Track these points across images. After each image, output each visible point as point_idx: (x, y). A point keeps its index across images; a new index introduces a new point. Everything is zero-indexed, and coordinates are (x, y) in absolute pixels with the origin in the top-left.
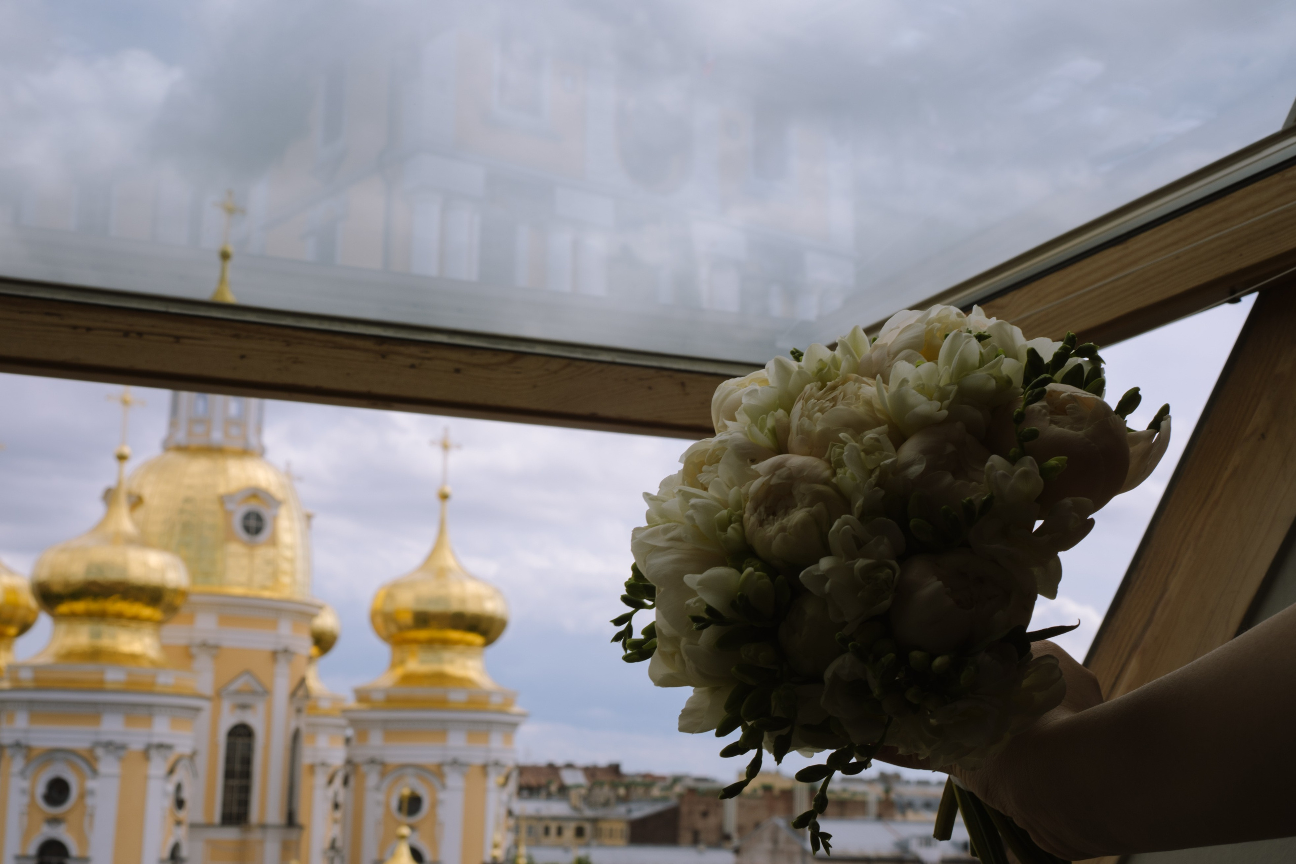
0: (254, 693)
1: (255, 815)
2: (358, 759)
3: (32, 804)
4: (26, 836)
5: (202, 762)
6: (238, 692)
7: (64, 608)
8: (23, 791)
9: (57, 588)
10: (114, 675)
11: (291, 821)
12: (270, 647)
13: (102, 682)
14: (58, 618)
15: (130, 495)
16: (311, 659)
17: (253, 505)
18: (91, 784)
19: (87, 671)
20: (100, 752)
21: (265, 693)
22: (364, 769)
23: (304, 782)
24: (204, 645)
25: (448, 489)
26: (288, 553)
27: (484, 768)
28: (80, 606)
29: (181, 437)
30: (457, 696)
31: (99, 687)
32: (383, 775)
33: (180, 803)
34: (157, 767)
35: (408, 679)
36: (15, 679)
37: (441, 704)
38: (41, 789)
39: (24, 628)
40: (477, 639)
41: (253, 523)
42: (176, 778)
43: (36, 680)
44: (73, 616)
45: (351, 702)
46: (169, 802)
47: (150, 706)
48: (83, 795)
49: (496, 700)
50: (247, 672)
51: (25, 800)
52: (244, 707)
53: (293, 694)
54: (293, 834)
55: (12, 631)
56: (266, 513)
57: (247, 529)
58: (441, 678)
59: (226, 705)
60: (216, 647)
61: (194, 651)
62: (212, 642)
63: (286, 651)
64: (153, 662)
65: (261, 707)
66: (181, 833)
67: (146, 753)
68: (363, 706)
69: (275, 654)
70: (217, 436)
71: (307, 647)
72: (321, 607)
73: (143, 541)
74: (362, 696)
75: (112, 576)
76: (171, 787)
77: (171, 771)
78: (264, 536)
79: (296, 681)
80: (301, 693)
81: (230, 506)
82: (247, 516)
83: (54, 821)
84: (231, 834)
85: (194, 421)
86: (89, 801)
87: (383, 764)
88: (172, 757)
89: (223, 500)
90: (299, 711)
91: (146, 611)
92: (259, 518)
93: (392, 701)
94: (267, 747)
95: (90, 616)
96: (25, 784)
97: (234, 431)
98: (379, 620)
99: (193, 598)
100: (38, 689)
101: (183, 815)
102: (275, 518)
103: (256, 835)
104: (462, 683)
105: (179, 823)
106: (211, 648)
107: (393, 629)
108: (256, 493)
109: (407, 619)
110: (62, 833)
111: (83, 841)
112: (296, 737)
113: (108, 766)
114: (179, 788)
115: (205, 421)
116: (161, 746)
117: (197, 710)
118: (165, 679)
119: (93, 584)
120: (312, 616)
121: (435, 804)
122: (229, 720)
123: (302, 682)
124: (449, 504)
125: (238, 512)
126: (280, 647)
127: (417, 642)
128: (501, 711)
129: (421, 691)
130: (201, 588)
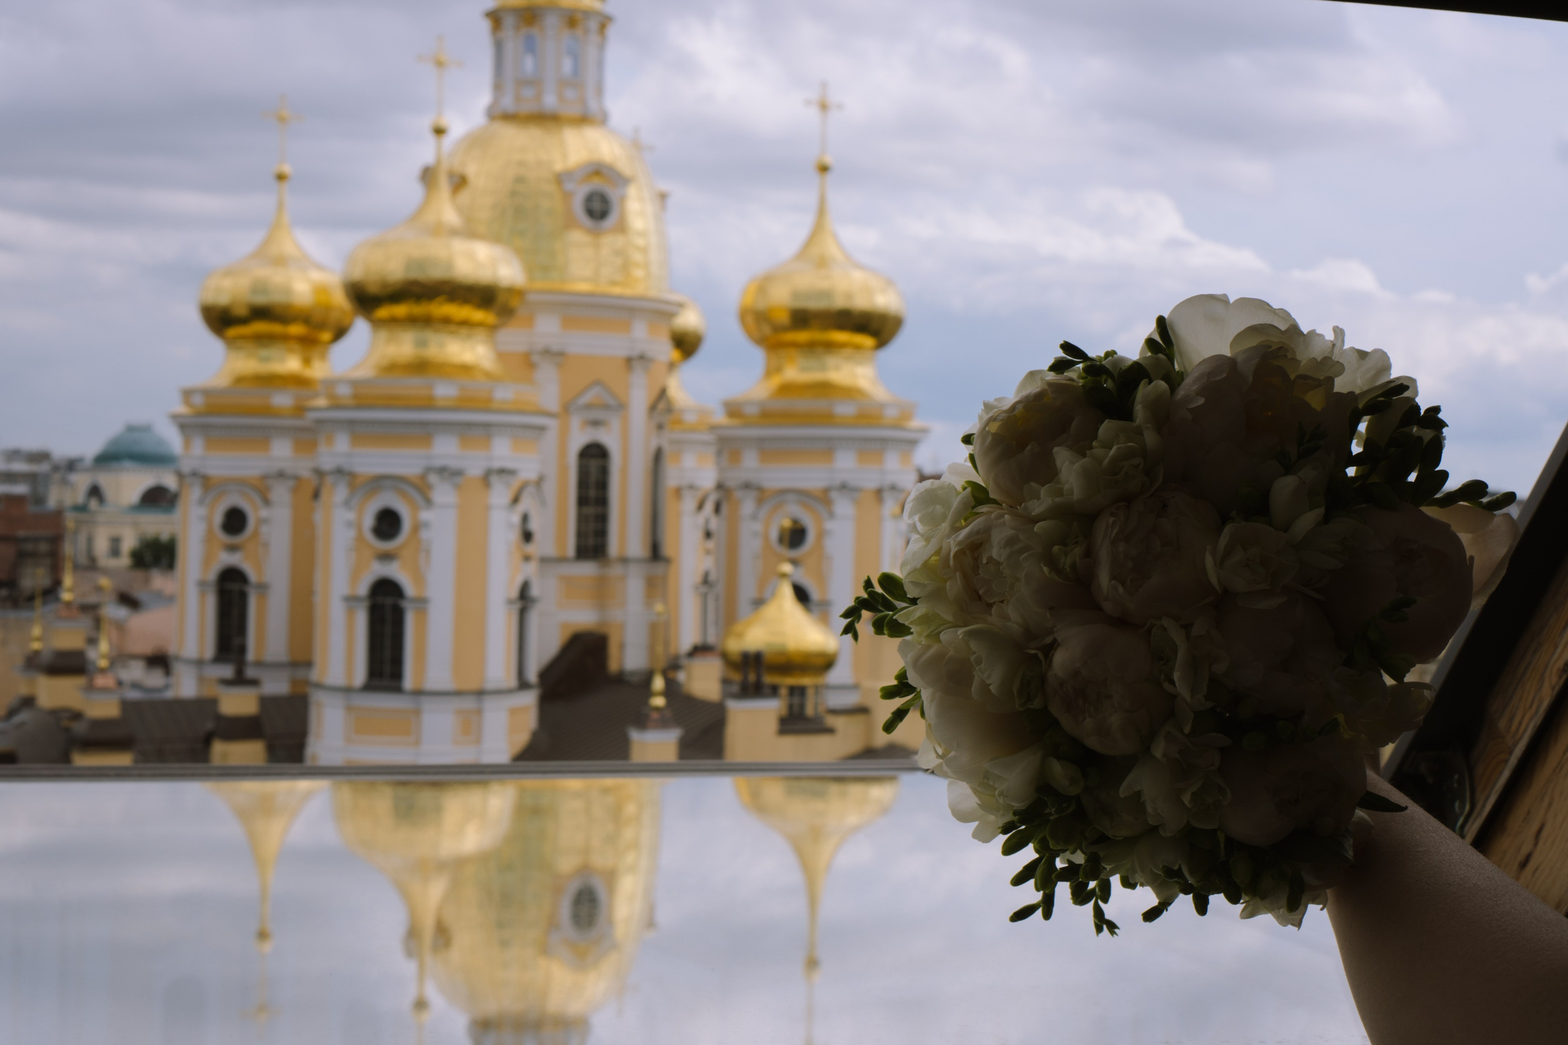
0: (606, 407)
1: (614, 547)
2: (731, 483)
3: (360, 538)
4: (355, 576)
5: (550, 488)
6: (589, 407)
7: (383, 312)
8: (349, 524)
9: (373, 289)
10: (444, 391)
11: (655, 553)
12: (624, 353)
13: (431, 397)
14: (378, 324)
15: (451, 175)
16: (672, 366)
17: (596, 184)
18: (425, 515)
19: (413, 385)
20: (433, 479)
21: (621, 407)
22: (738, 494)
23: (669, 507)
24: (547, 352)
25: (829, 160)
26: (640, 242)
27: (879, 493)
28: (401, 310)
29: (508, 103)
30: (845, 409)
31: (429, 404)
32: (760, 501)
33: (527, 536)
34: (500, 495)
35: (787, 389)
36: (332, 396)
37: (827, 419)
38: (369, 521)
39: (340, 333)
40: (867, 341)
41: (597, 206)
42: (521, 507)
43: (356, 396)
44: (394, 321)
45: (720, 417)
46: (515, 535)
47: (487, 426)
48: (417, 527)
49: (891, 413)
50: (598, 383)
51: (351, 533)
52: (596, 423)
53: (653, 408)
54: (658, 569)
55: (326, 336)
56: (612, 193)
57: (591, 213)
58: (825, 388)
59: (576, 422)
60: (561, 354)
61: (536, 358)
62: (555, 348)
63: (642, 358)
64: (488, 375)
65: (615, 423)
66: (530, 570)
67: (486, 478)
68: (735, 422)
69: (629, 361)
70: (550, 101)
71: (667, 352)
72: (681, 305)
73: (469, 232)
74: (733, 410)
75: (436, 274)
76: (516, 519)
77: (516, 500)
78: (611, 221)
79: (655, 392)
80: (661, 406)
81: (569, 186)
82: (589, 199)
83: (386, 557)
84: (588, 569)
85: (523, 82)
86: (424, 534)
87: (760, 489)
88: (516, 484)
89: (560, 179)
90: (660, 427)
91: (478, 315)
92: (604, 200)
93: (768, 415)
94: (624, 470)
95: (413, 321)
96: (351, 516)
97: (570, 94)
98: (750, 320)
99: (531, 297)
100: (359, 407)
101: (531, 549)
102: (623, 199)
103: (616, 570)
104: (850, 393)
105: (527, 558)
106: (556, 356)
107: (767, 330)
108: (598, 170)
109: (783, 318)
110: (396, 571)
111: (420, 579)
112: (658, 457)
113: (443, 494)
114: (525, 518)
115: (534, 82)
116: (502, 471)
117: (542, 429)
118: (504, 394)
119: (414, 283)
120: (671, 315)
121: (821, 535)
122: (579, 439)
123: (663, 393)
124: (829, 177)
125: (580, 192)
126: (635, 353)
127: (795, 345)
128: (897, 427)
129: (802, 404)
130: (539, 285)
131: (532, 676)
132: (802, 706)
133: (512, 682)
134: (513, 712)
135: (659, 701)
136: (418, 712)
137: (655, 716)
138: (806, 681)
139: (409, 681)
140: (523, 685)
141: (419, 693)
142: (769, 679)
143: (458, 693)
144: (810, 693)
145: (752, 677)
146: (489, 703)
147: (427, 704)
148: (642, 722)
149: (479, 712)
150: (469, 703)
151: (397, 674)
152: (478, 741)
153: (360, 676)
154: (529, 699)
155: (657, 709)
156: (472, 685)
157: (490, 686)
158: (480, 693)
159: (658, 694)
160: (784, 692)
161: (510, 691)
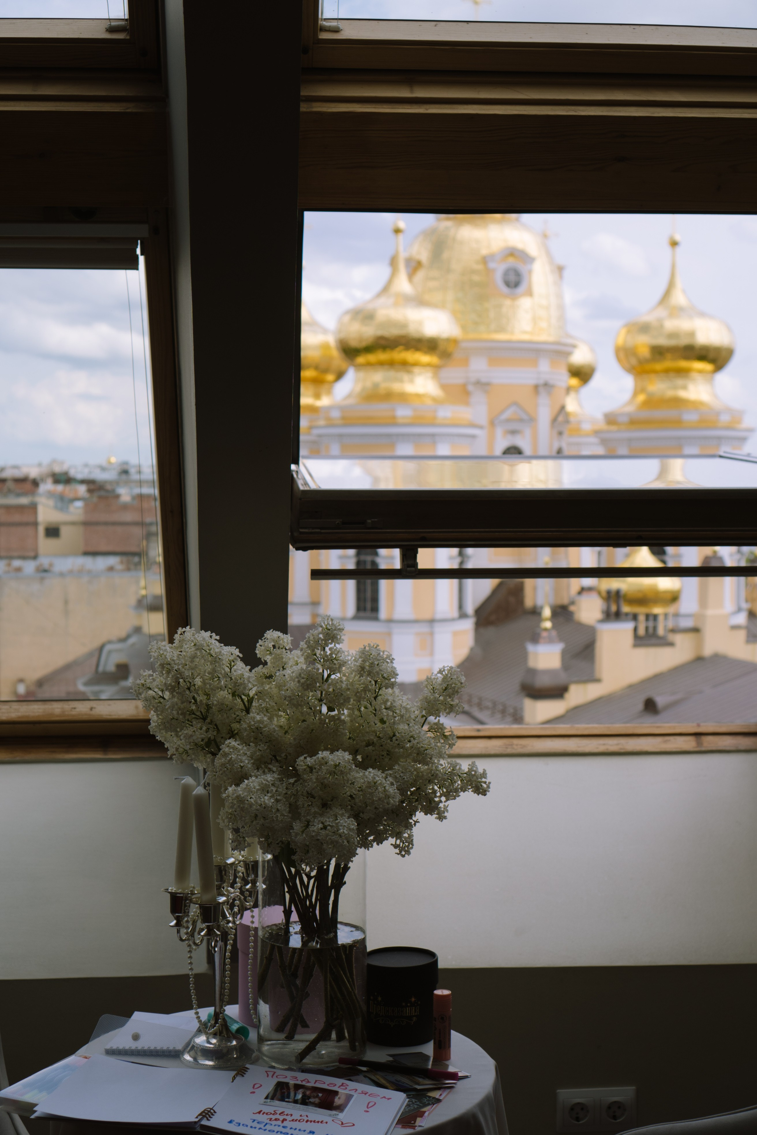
0: (521, 420)
6: (508, 420)
7: (361, 360)
9: (354, 344)
10: (402, 412)
12: (533, 382)
13: (394, 417)
14: (359, 367)
15: (408, 261)
16: (569, 390)
17: (512, 263)
19: (379, 409)
21: (532, 420)
24: (478, 383)
25: (678, 238)
26: (543, 301)
28: (372, 358)
30: (690, 417)
31: (393, 422)
35: (652, 402)
36: (328, 418)
37: (677, 423)
39: (340, 375)
40: (708, 367)
41: (512, 278)
43: (343, 418)
44: (369, 365)
45: (602, 425)
47: (433, 435)
49: (725, 418)
50: (515, 404)
52: (513, 432)
53: (554, 420)
55: (330, 377)
56: (523, 268)
57: (508, 284)
58: (678, 402)
59: (499, 432)
60: (488, 384)
61: (470, 388)
62: (484, 380)
63: (546, 385)
64: (435, 400)
65: (528, 432)
68: (614, 428)
69: (536, 387)
71: (566, 380)
72: (574, 346)
73: (420, 301)
74: (611, 419)
75: (393, 332)
78: (522, 289)
79: (557, 408)
80: (561, 419)
81: (493, 265)
82: (506, 273)
89: (485, 260)
90: (560, 433)
91: (425, 358)
92: (517, 273)
93: (634, 422)
95: (381, 364)
98: (622, 355)
99: (464, 345)
100: (345, 425)
102: (530, 272)
104: (696, 405)
106: (483, 385)
107: (634, 361)
108: (513, 253)
109: (645, 352)
117: (473, 437)
118: (445, 413)
119: (381, 338)
120: (569, 354)
123: (563, 408)
124: (679, 250)
125: (499, 269)
126: (541, 382)
127: (655, 372)
128: (729, 428)
129: (659, 414)
130: (472, 336)
131: (470, 608)
132: (655, 628)
133: (455, 614)
134: (455, 634)
135: (548, 624)
136: (389, 634)
137: (544, 634)
138: (657, 610)
139: (383, 613)
140: (463, 615)
141: (390, 621)
142: (626, 609)
143: (416, 621)
144: (661, 619)
145: (614, 608)
146: (438, 628)
147: (396, 629)
148: (535, 639)
149: (432, 634)
150: (424, 629)
151: (375, 609)
152: (432, 653)
153: (351, 611)
154: (468, 625)
155: (546, 630)
156: (427, 616)
157: (439, 616)
158: (432, 621)
159: (547, 619)
160: (642, 618)
161: (453, 620)
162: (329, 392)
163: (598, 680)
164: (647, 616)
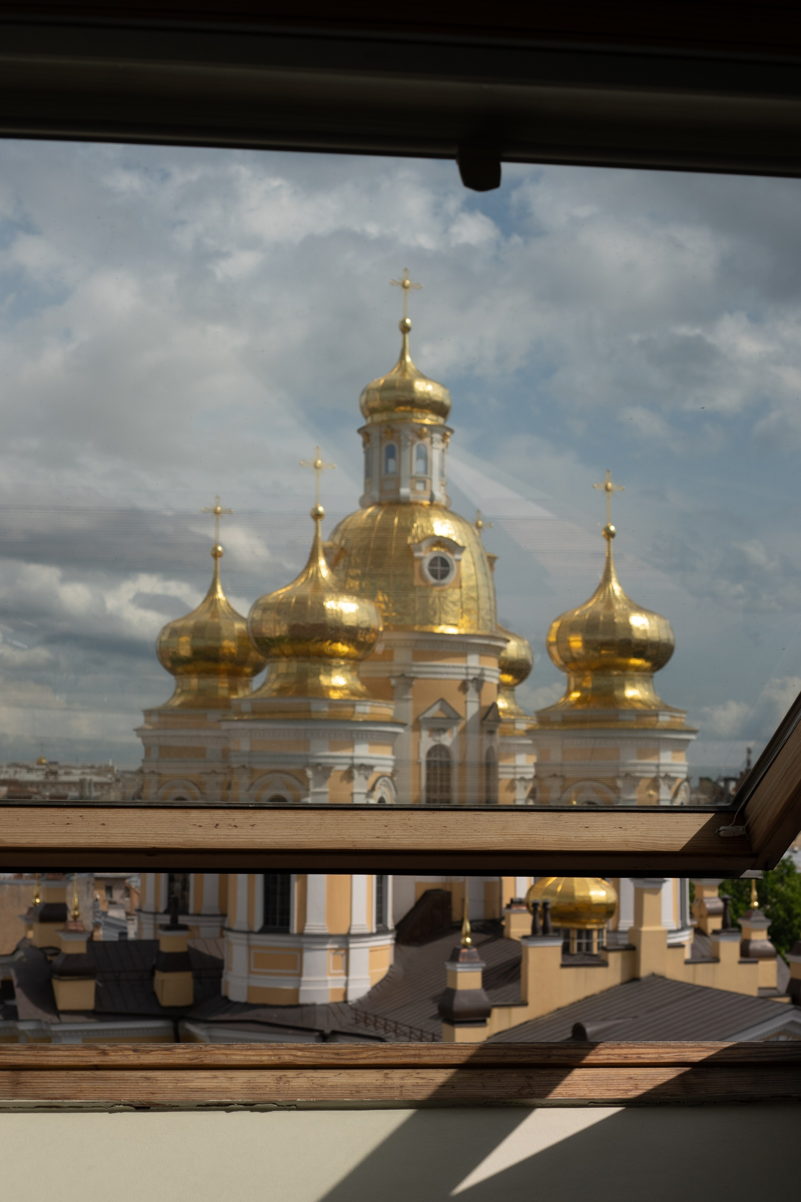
0: (448, 718)
2: (545, 774)
6: (434, 719)
7: (277, 651)
9: (267, 632)
10: (318, 707)
12: (461, 677)
13: (309, 712)
14: (275, 659)
15: (329, 549)
16: (502, 687)
17: (439, 552)
19: (296, 703)
20: (309, 772)
21: (458, 717)
22: (548, 782)
23: (501, 795)
24: (402, 677)
25: (613, 528)
26: (474, 594)
27: (655, 780)
28: (287, 647)
29: (376, 493)
30: (628, 717)
31: (308, 718)
32: (564, 788)
34: (361, 785)
35: (583, 702)
36: (239, 714)
37: (613, 724)
40: (645, 663)
41: (439, 567)
42: (377, 794)
43: (252, 711)
44: (283, 656)
45: (534, 724)
47: (351, 733)
49: (664, 718)
50: (441, 701)
52: (441, 730)
53: (484, 718)
56: (451, 558)
57: (434, 575)
59: (425, 731)
60: (414, 679)
61: (394, 682)
62: (407, 674)
63: (475, 680)
64: (352, 693)
65: (455, 730)
67: (350, 773)
68: (545, 727)
69: (464, 683)
70: (405, 492)
71: (496, 676)
72: (506, 640)
73: (339, 589)
74: (542, 718)
75: (312, 620)
77: (373, 789)
78: (450, 579)
79: (486, 706)
80: (491, 716)
81: (418, 554)
82: (433, 562)
85: (386, 479)
87: (563, 778)
88: (373, 776)
89: (410, 548)
90: (490, 732)
91: (343, 649)
92: (445, 563)
93: (567, 721)
94: (462, 766)
95: (297, 656)
97: (419, 487)
98: (555, 649)
99: (389, 637)
100: (256, 721)
102: (459, 561)
104: (632, 704)
106: (407, 680)
107: (567, 659)
108: (439, 541)
109: (579, 648)
112: (488, 755)
113: (316, 784)
115: (394, 478)
116: (362, 767)
117: (395, 735)
118: (365, 709)
119: (296, 628)
120: (501, 648)
122: (427, 742)
123: (492, 707)
124: (614, 542)
125: (426, 558)
126: (470, 677)
128: (668, 729)
129: (593, 713)
131: (390, 923)
132: (589, 946)
134: (373, 950)
135: (468, 940)
136: (301, 949)
137: (464, 951)
138: (591, 925)
139: (294, 926)
140: (382, 930)
141: (301, 935)
142: (554, 924)
143: (330, 937)
144: (595, 934)
145: (541, 923)
146: (354, 944)
147: (308, 945)
148: (456, 956)
149: (347, 951)
150: (338, 945)
151: (286, 920)
152: (347, 972)
153: (258, 923)
154: (387, 941)
155: (466, 946)
156: (342, 931)
157: (355, 931)
158: (347, 937)
159: (467, 935)
160: (574, 934)
161: (371, 935)
162: (247, 685)
163: (524, 1004)
164: (580, 933)
